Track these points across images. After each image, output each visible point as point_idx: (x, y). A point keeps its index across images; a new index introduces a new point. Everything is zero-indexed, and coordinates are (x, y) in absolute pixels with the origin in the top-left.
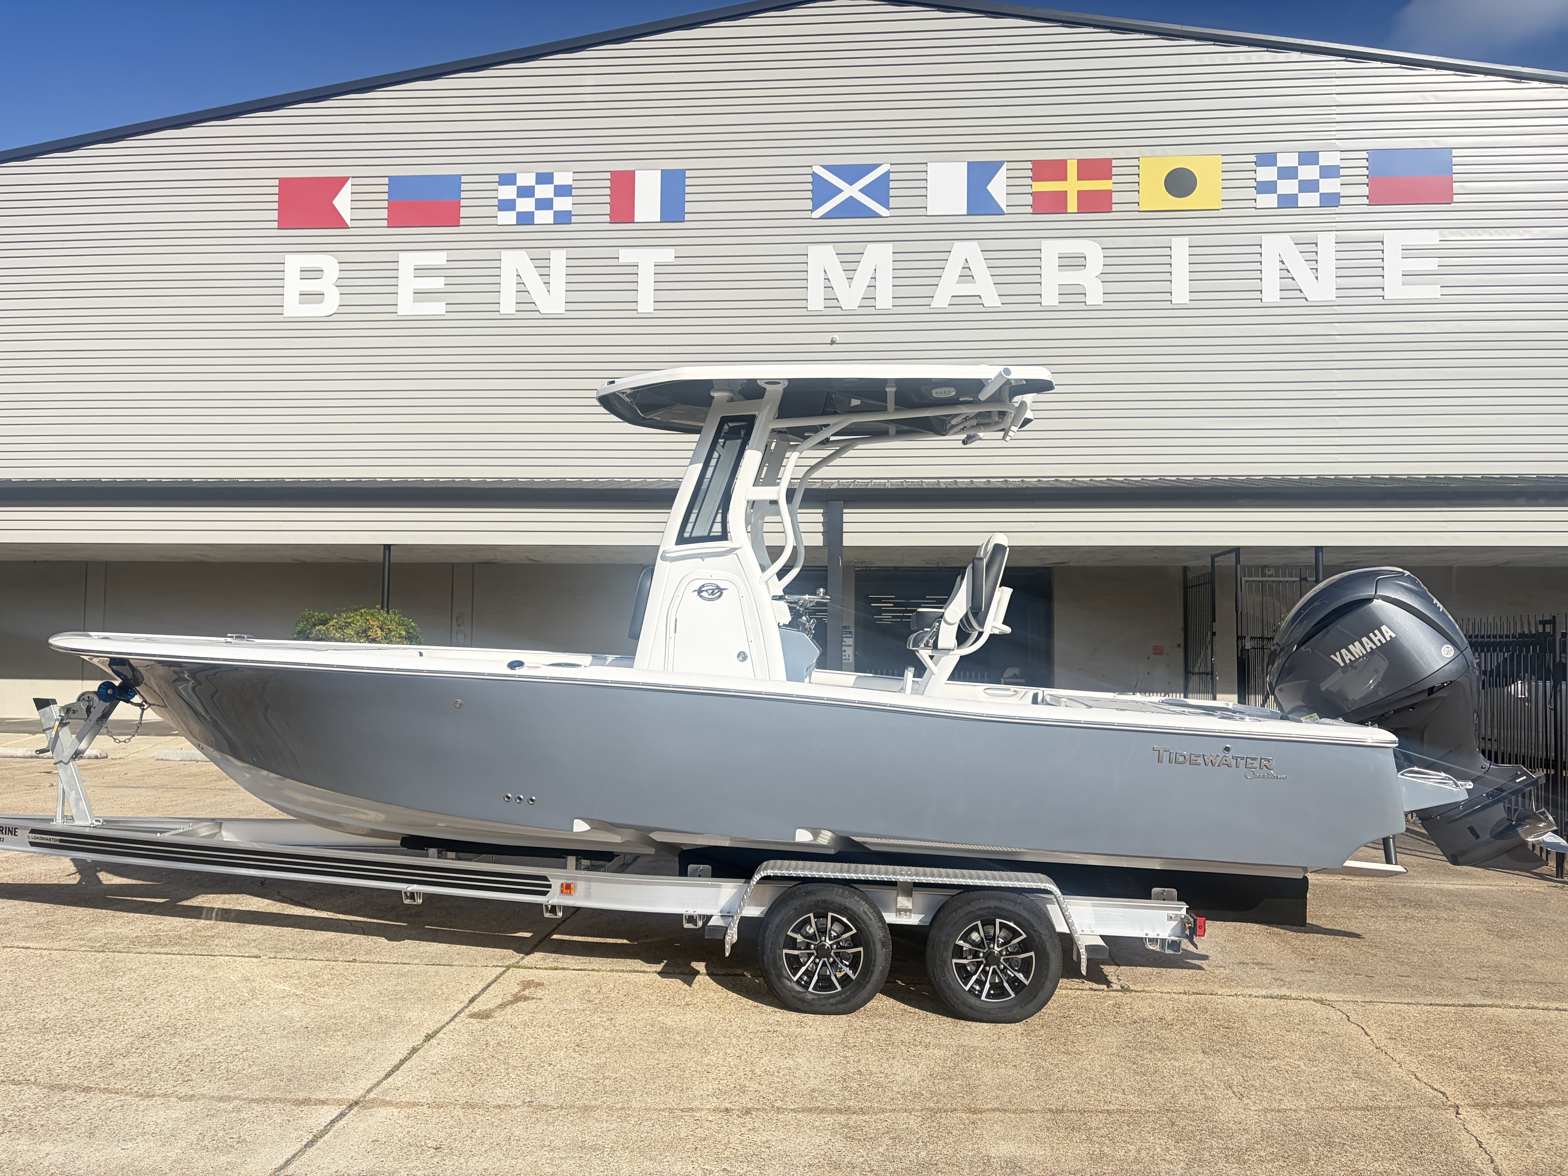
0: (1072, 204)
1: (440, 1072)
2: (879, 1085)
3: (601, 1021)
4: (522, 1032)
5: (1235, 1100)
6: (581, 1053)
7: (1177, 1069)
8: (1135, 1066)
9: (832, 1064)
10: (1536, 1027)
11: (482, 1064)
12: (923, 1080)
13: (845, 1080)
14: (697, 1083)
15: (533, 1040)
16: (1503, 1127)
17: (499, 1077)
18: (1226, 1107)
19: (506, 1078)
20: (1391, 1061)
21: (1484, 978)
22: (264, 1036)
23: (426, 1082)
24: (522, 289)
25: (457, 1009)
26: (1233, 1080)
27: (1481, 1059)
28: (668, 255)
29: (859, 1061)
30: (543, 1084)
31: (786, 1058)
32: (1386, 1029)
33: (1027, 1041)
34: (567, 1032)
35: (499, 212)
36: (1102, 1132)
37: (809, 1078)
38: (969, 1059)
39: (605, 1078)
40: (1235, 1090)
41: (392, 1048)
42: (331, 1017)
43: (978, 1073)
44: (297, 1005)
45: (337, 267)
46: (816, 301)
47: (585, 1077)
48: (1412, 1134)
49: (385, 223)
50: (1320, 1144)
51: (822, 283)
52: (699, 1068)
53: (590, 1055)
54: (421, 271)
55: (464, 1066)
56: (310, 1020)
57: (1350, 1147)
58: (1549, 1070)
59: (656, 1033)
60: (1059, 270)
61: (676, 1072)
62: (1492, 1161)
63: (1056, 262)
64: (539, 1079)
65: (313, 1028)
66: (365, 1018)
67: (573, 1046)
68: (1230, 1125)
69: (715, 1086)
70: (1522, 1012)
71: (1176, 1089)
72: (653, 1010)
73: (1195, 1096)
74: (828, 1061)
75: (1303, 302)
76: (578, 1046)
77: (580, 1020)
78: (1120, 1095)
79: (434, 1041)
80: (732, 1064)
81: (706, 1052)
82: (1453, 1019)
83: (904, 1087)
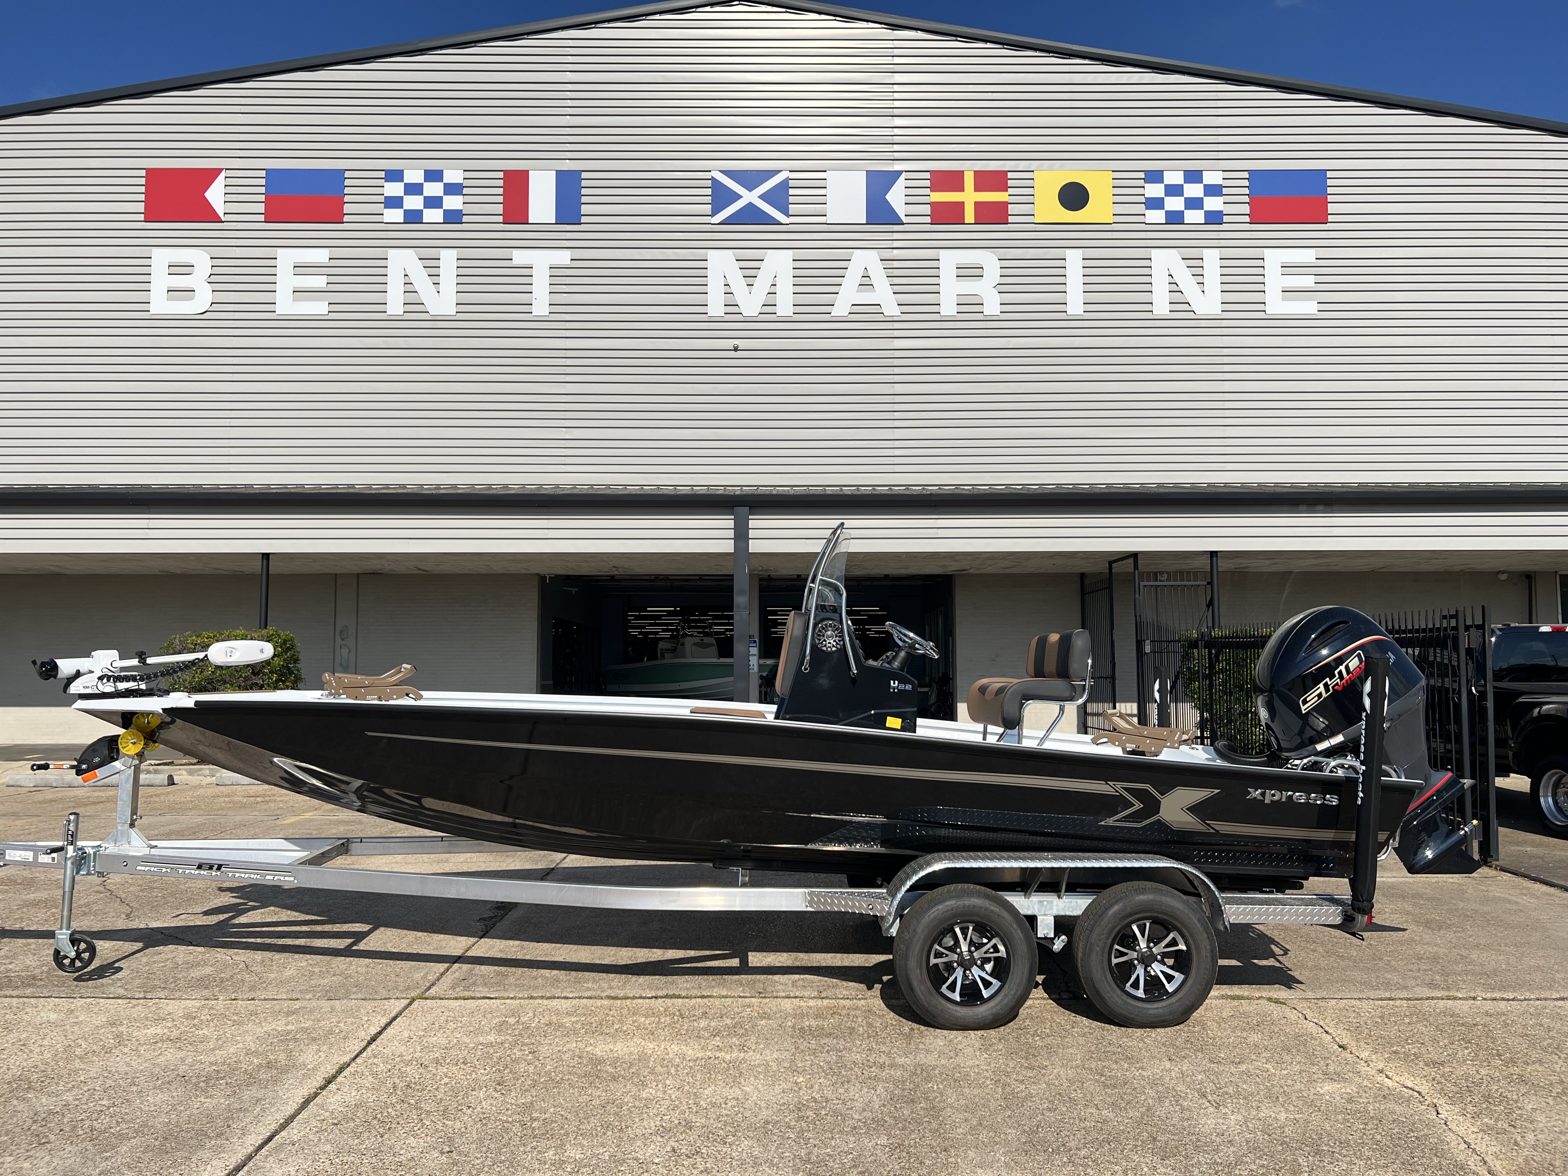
0: (969, 215)
1: (342, 1122)
2: (836, 1113)
3: (523, 1055)
4: (434, 1071)
5: (1211, 1109)
6: (503, 1092)
7: (1147, 1080)
8: (1103, 1078)
9: (784, 1092)
10: (1490, 1019)
11: (390, 1110)
12: (884, 1106)
13: (799, 1109)
14: (637, 1120)
15: (446, 1080)
16: (1487, 1125)
17: (412, 1124)
18: (1205, 1118)
19: (420, 1124)
20: (1358, 1060)
21: (1426, 970)
22: (134, 1089)
23: (326, 1134)
24: (409, 288)
25: (358, 1049)
26: (1206, 1088)
27: (1445, 1054)
28: (563, 257)
29: (812, 1087)
30: (463, 1130)
31: (732, 1087)
32: (1345, 1027)
33: (986, 1056)
34: (485, 1069)
35: (385, 210)
36: (1083, 1153)
37: (760, 1109)
38: (928, 1079)
39: (533, 1120)
40: (1210, 1098)
41: (285, 1097)
42: (211, 1064)
43: (941, 1094)
44: (171, 1051)
45: (210, 263)
46: (716, 307)
47: (510, 1120)
48: (1399, 1138)
49: (262, 218)
50: (1309, 1154)
51: (723, 289)
52: (637, 1104)
53: (513, 1094)
54: (300, 268)
55: (369, 1114)
56: (188, 1068)
57: (1340, 1155)
58: (1513, 1061)
59: (586, 1066)
60: (957, 281)
61: (610, 1108)
62: (1485, 1163)
63: (955, 272)
64: (458, 1125)
65: (191, 1077)
66: (252, 1063)
67: (494, 1084)
68: (1213, 1137)
69: (658, 1123)
70: (1473, 1004)
71: (1150, 1101)
72: (579, 1039)
73: (1172, 1108)
74: (777, 1089)
75: (1191, 315)
76: (499, 1084)
77: (498, 1054)
78: (1093, 1111)
79: (332, 1086)
80: (673, 1097)
81: (644, 1085)
82: (1408, 1014)
83: (865, 1114)
